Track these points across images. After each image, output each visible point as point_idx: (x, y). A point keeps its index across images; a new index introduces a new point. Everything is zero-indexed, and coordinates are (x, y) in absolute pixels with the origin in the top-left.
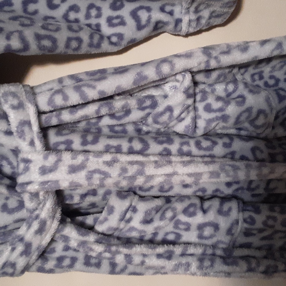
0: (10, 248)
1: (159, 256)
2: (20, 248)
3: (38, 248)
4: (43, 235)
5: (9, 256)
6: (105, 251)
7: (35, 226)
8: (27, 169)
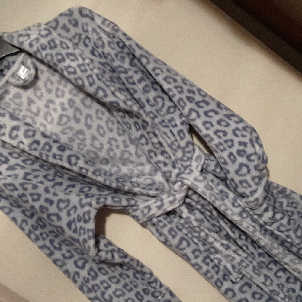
0: (155, 200)
1: (222, 245)
2: (159, 203)
3: (164, 210)
4: (171, 205)
5: (152, 204)
6: (197, 227)
7: (171, 198)
8: (190, 173)
